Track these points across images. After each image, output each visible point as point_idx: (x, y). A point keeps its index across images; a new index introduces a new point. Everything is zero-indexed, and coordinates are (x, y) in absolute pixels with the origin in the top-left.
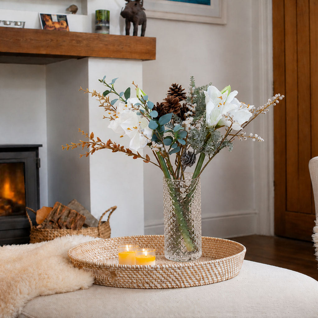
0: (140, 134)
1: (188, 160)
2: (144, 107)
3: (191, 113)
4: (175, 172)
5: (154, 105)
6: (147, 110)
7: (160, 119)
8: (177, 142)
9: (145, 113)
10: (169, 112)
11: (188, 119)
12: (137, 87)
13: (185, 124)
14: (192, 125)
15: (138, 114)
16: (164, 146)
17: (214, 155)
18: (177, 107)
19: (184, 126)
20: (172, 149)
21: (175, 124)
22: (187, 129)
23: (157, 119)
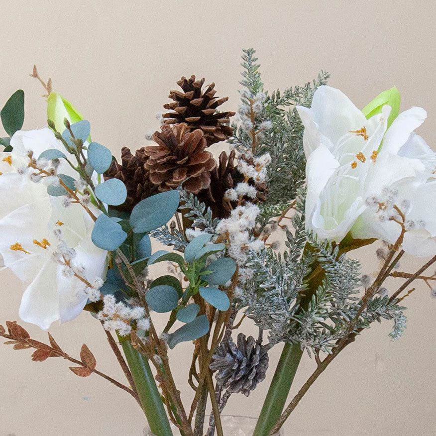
0: (62, 267)
1: (240, 366)
2: (76, 165)
3: (252, 191)
4: (188, 414)
5: (114, 158)
6: (87, 178)
7: (136, 211)
8: (199, 300)
9: (81, 186)
10: (168, 184)
11: (241, 214)
12: (49, 88)
13: (227, 233)
14: (254, 234)
15: (52, 191)
16: (147, 316)
17: (336, 351)
18: (198, 167)
19: (225, 238)
20: (178, 324)
21: (189, 232)
22: (235, 251)
23: (123, 211)
